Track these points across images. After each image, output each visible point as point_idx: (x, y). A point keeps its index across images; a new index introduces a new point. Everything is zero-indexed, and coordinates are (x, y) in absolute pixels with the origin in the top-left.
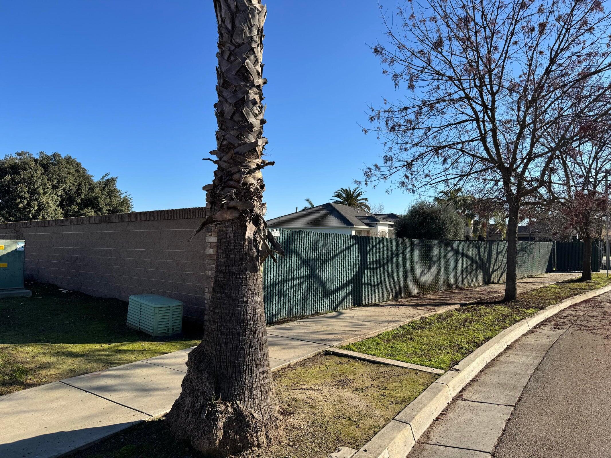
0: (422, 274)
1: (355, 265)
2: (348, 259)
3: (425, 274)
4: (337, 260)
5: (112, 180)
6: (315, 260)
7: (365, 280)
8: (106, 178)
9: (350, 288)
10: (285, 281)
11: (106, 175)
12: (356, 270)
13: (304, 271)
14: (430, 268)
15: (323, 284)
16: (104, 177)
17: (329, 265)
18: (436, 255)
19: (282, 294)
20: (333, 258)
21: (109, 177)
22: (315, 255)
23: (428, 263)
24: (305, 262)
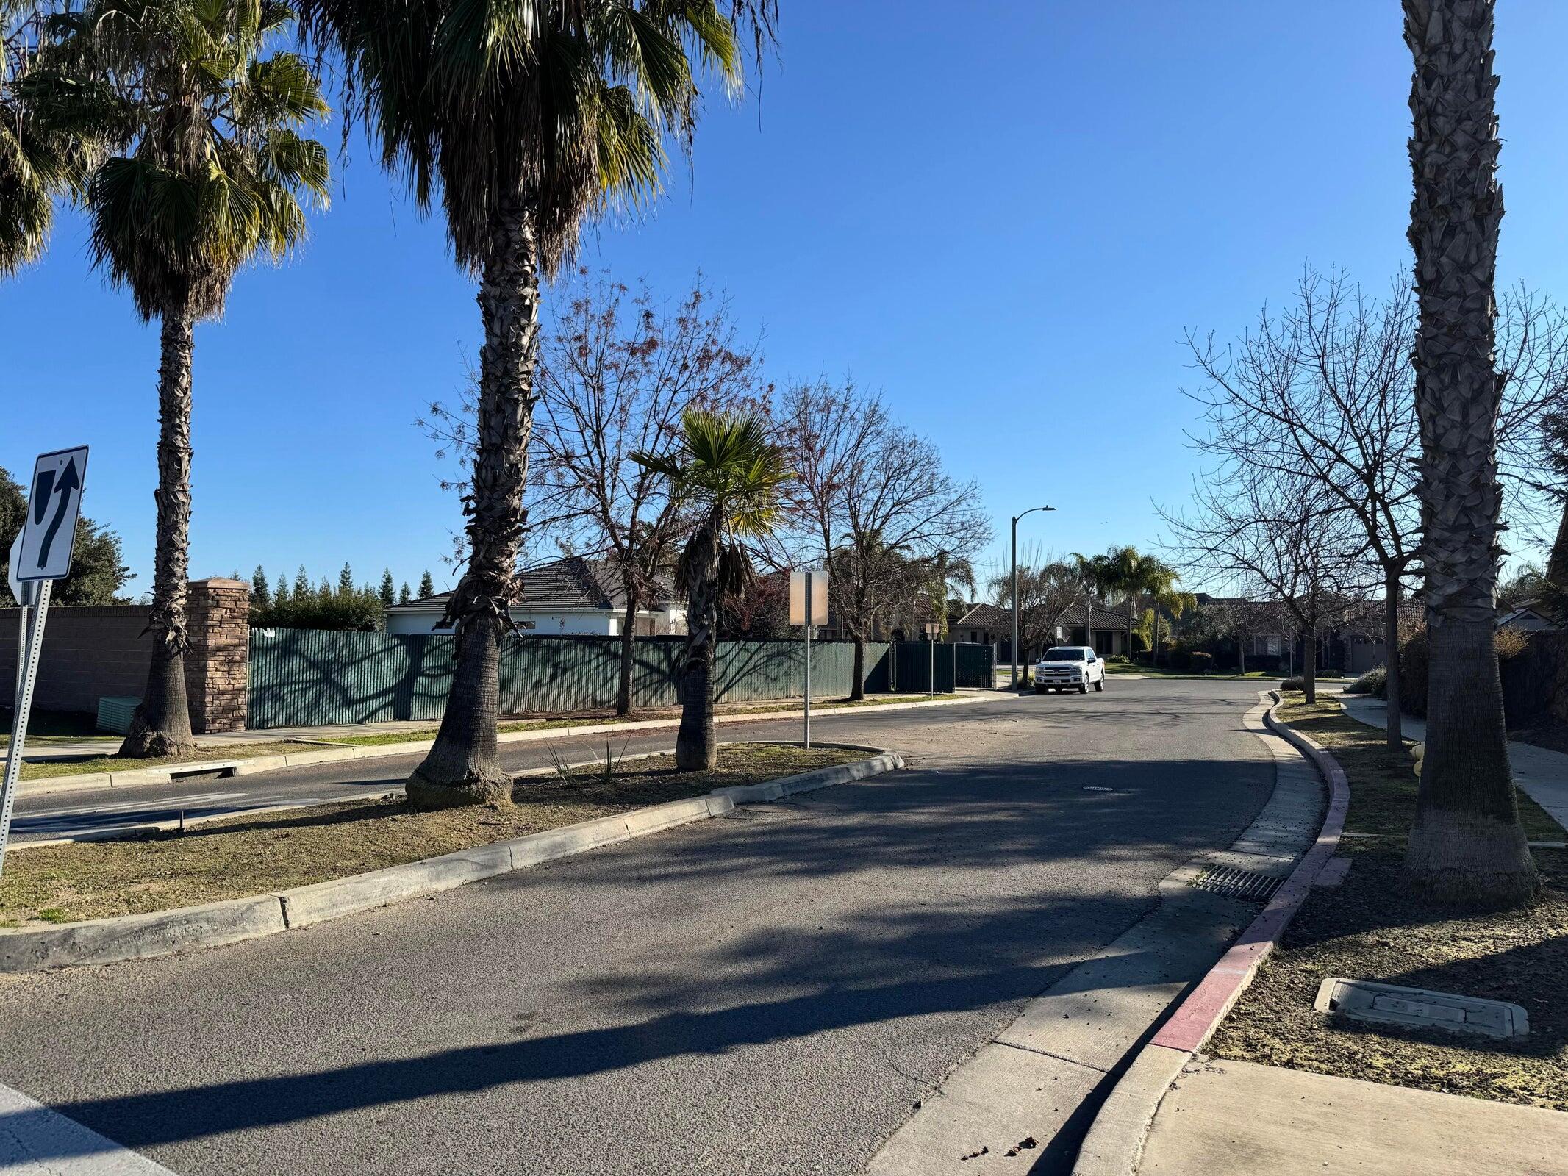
0: (537, 684)
1: (400, 670)
2: (386, 663)
3: (543, 686)
4: (367, 665)
6: (330, 663)
7: (417, 688)
9: (390, 697)
10: (283, 684)
12: (402, 676)
13: (312, 675)
14: (554, 677)
15: (342, 691)
17: (354, 669)
18: (569, 660)
19: (278, 698)
20: (360, 661)
22: (331, 656)
23: (550, 671)
24: (313, 665)
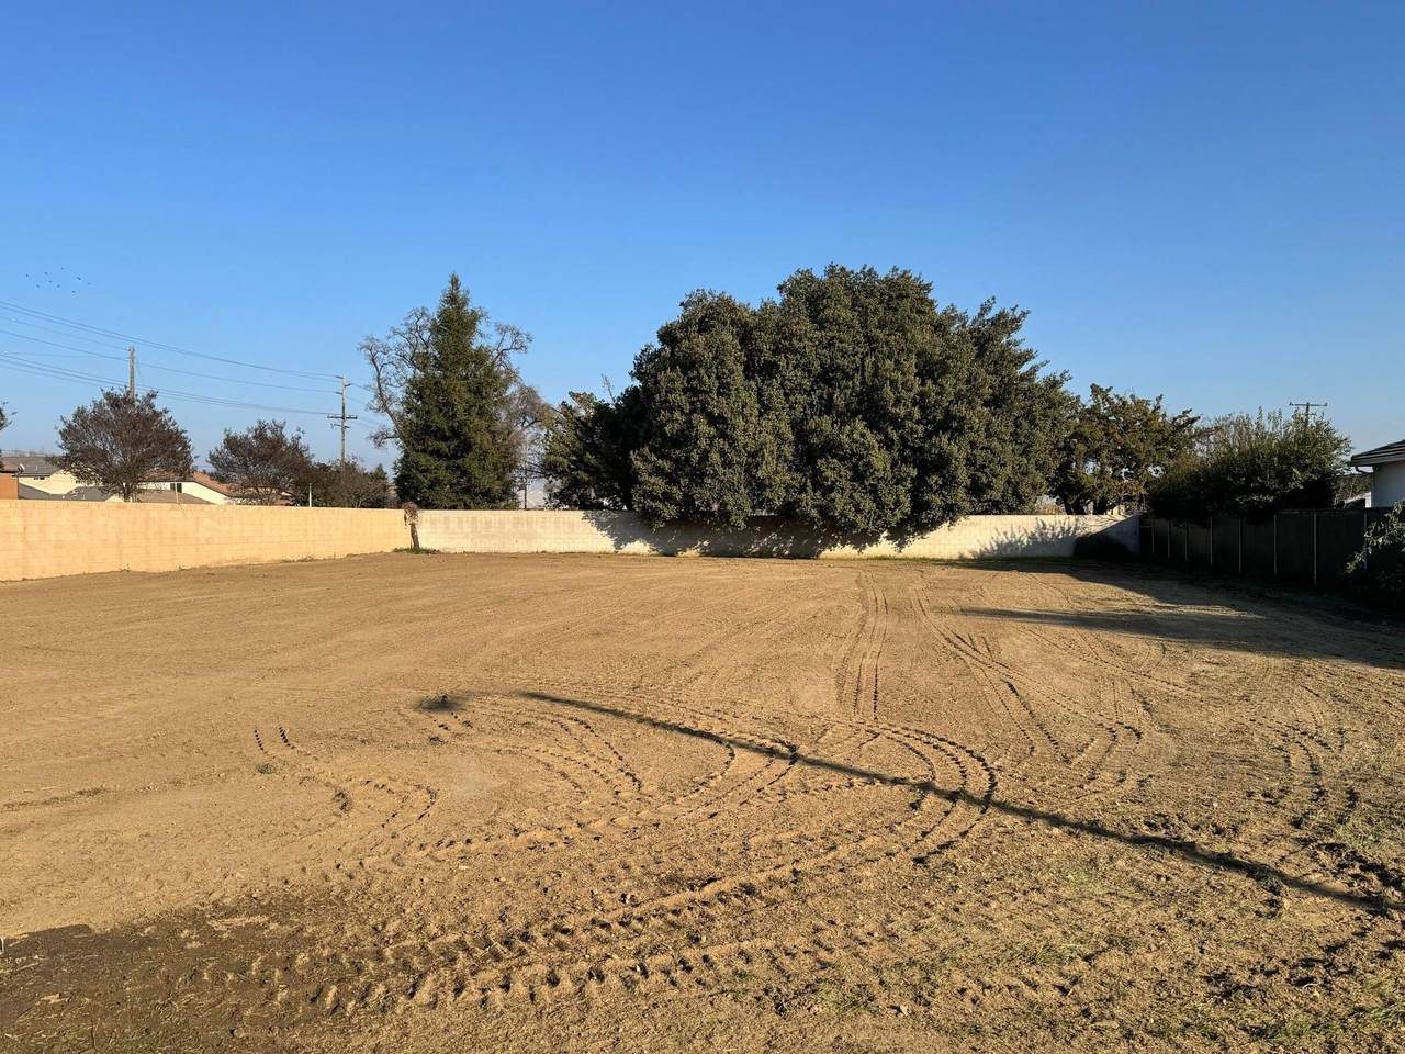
5: (1006, 323)
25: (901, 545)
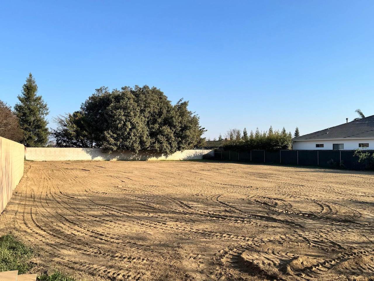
5: (185, 104)
8: (181, 102)
11: (181, 100)
16: (179, 102)
21: (183, 101)
25: (166, 157)
